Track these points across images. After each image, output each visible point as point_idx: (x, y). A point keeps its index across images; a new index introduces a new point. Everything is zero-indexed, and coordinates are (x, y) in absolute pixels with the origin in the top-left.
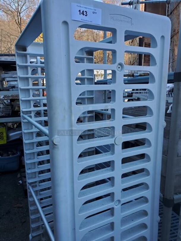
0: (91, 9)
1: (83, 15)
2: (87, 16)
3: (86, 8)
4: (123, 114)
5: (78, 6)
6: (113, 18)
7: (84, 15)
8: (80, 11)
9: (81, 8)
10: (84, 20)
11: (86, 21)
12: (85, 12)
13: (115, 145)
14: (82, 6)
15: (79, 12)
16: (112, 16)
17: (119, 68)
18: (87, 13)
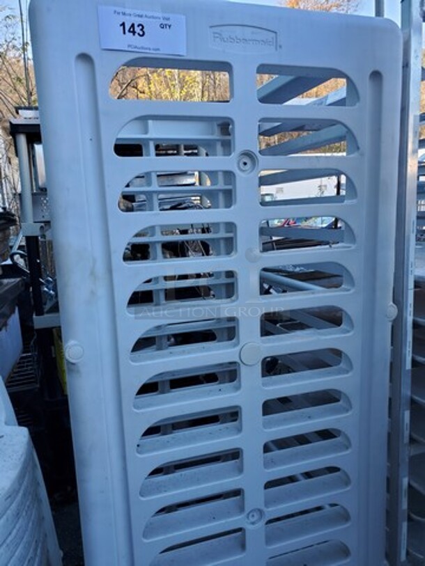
0: (156, 18)
1: (134, 35)
3: (141, 16)
5: (119, 13)
8: (123, 25)
9: (128, 17)
10: (136, 47)
11: (142, 48)
12: (139, 26)
13: (243, 366)
14: (128, 11)
15: (122, 27)
16: (217, 29)
17: (245, 164)
18: (144, 30)
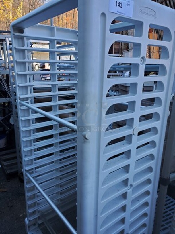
1: (119, 7)
2: (122, 8)
4: (141, 105)
6: (142, 11)
8: (117, 2)
10: (119, 12)
11: (121, 13)
12: (121, 3)
13: (133, 135)
16: (141, 8)
17: (141, 61)
18: (122, 5)
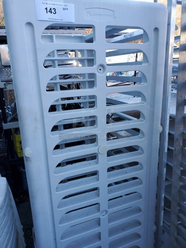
0: (61, 5)
2: (56, 14)
3: (55, 5)
5: (44, 3)
6: (90, 13)
7: (52, 13)
9: (48, 5)
10: (52, 19)
11: (55, 19)
12: (53, 9)
13: (99, 154)
14: (48, 2)
15: (46, 10)
17: (100, 70)
18: (56, 11)
